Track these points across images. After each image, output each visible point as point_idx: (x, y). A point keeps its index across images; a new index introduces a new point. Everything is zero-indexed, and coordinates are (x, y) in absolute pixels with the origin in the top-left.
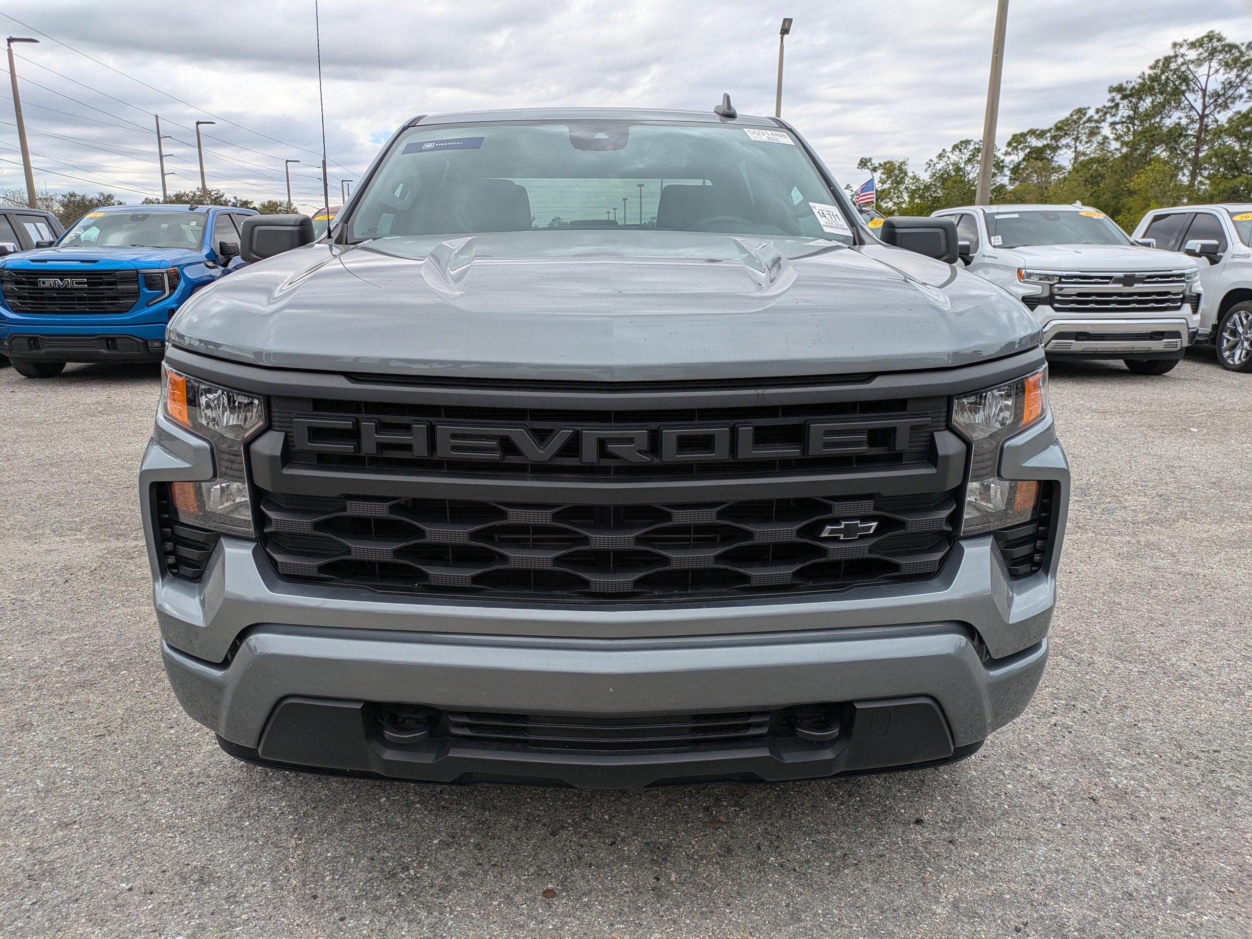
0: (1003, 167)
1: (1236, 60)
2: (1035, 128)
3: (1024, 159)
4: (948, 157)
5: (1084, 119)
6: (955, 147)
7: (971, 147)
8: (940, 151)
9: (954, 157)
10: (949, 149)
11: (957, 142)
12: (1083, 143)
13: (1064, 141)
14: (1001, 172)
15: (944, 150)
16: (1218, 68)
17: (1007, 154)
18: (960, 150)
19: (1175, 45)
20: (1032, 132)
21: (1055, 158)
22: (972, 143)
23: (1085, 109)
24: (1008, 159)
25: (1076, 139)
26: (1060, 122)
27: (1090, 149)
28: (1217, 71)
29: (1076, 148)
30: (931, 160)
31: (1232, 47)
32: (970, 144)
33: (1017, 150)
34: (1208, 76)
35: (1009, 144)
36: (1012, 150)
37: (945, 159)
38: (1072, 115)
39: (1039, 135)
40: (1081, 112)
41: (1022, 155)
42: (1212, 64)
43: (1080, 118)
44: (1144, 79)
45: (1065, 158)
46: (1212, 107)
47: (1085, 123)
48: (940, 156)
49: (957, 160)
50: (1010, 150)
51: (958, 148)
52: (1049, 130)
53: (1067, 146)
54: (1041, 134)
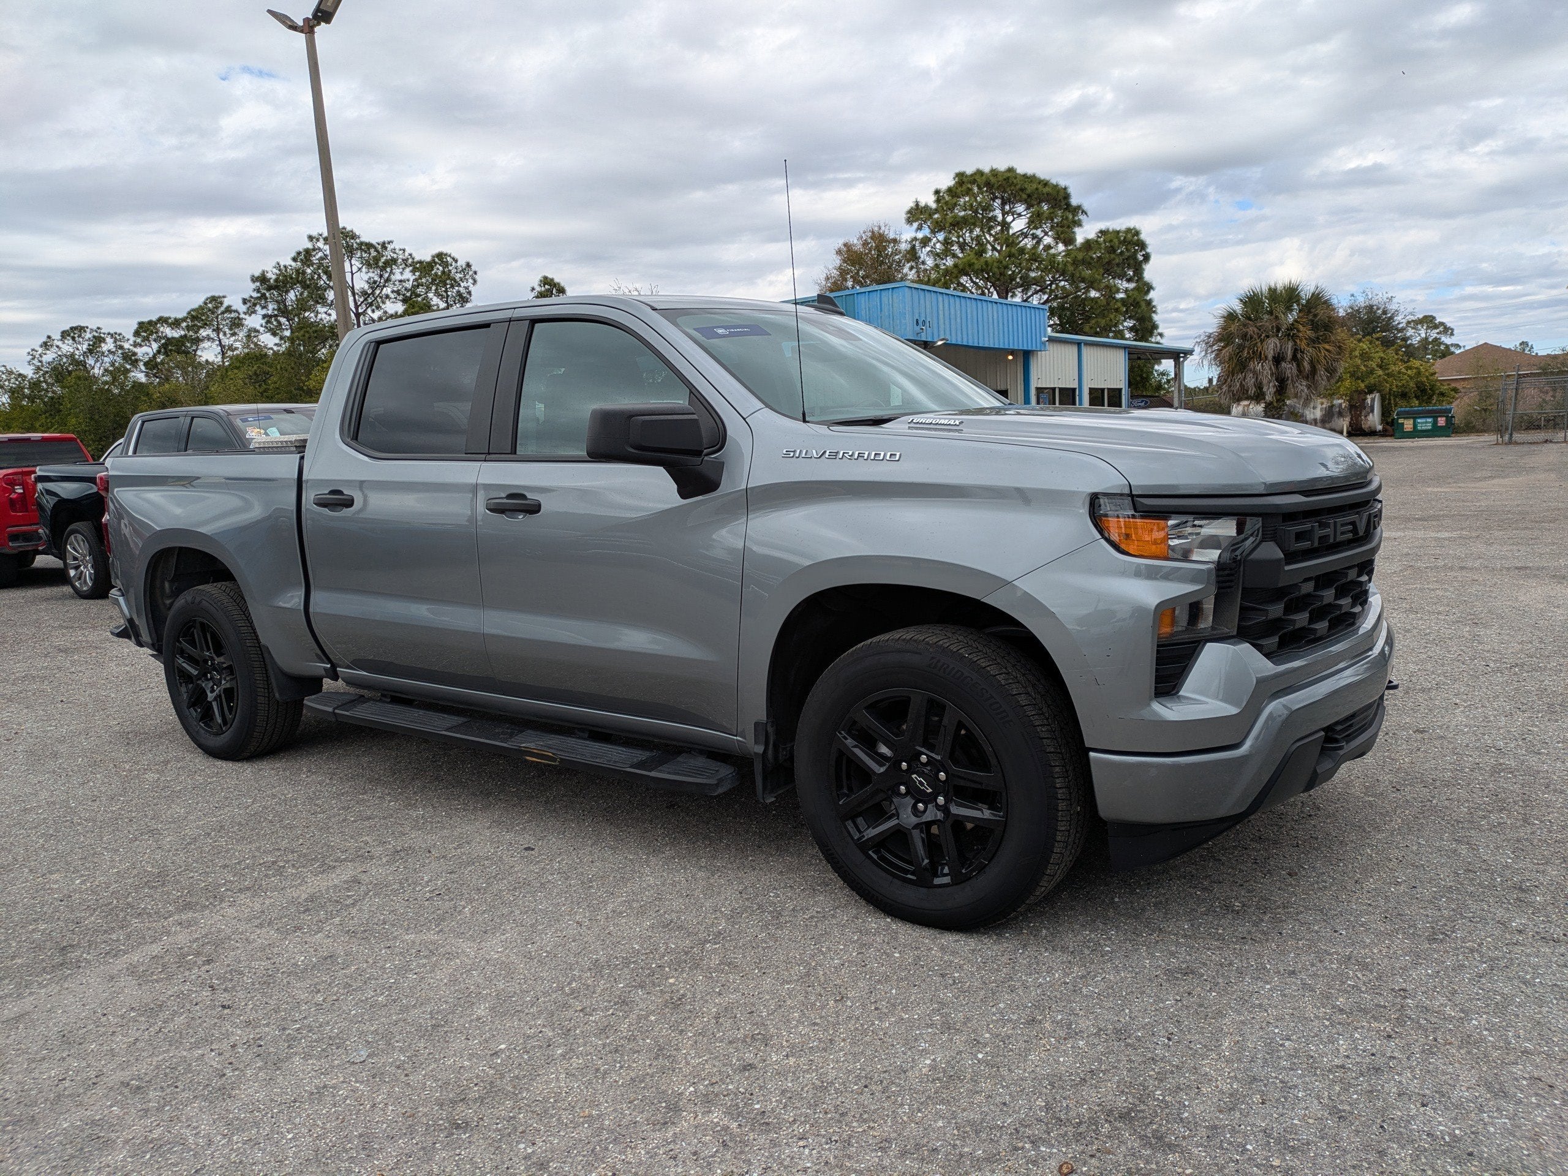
0: (137, 361)
1: (377, 260)
2: (166, 315)
3: (159, 352)
4: (58, 347)
5: (222, 309)
6: (64, 335)
7: (88, 335)
8: (44, 339)
9: (67, 347)
10: (57, 336)
11: (67, 328)
12: (228, 336)
13: (203, 333)
14: (136, 368)
15: (49, 337)
16: (360, 266)
17: (135, 345)
18: (73, 338)
19: (311, 238)
20: (163, 320)
21: (199, 353)
22: (88, 331)
23: (219, 297)
24: (140, 351)
25: (218, 330)
26: (193, 310)
27: (237, 343)
28: (360, 269)
29: (220, 341)
30: (33, 350)
31: (369, 246)
32: (85, 331)
33: (149, 341)
34: (352, 274)
35: (137, 333)
36: (143, 341)
37: (54, 349)
38: (205, 303)
39: (173, 324)
40: (216, 300)
41: (155, 346)
42: (353, 262)
43: (217, 308)
44: (280, 270)
45: (209, 353)
46: (364, 306)
47: (223, 313)
48: (46, 345)
49: (72, 350)
50: (139, 340)
51: (69, 335)
52: (184, 320)
53: (209, 338)
54: (176, 323)
